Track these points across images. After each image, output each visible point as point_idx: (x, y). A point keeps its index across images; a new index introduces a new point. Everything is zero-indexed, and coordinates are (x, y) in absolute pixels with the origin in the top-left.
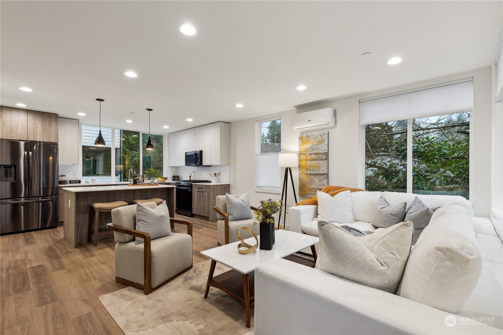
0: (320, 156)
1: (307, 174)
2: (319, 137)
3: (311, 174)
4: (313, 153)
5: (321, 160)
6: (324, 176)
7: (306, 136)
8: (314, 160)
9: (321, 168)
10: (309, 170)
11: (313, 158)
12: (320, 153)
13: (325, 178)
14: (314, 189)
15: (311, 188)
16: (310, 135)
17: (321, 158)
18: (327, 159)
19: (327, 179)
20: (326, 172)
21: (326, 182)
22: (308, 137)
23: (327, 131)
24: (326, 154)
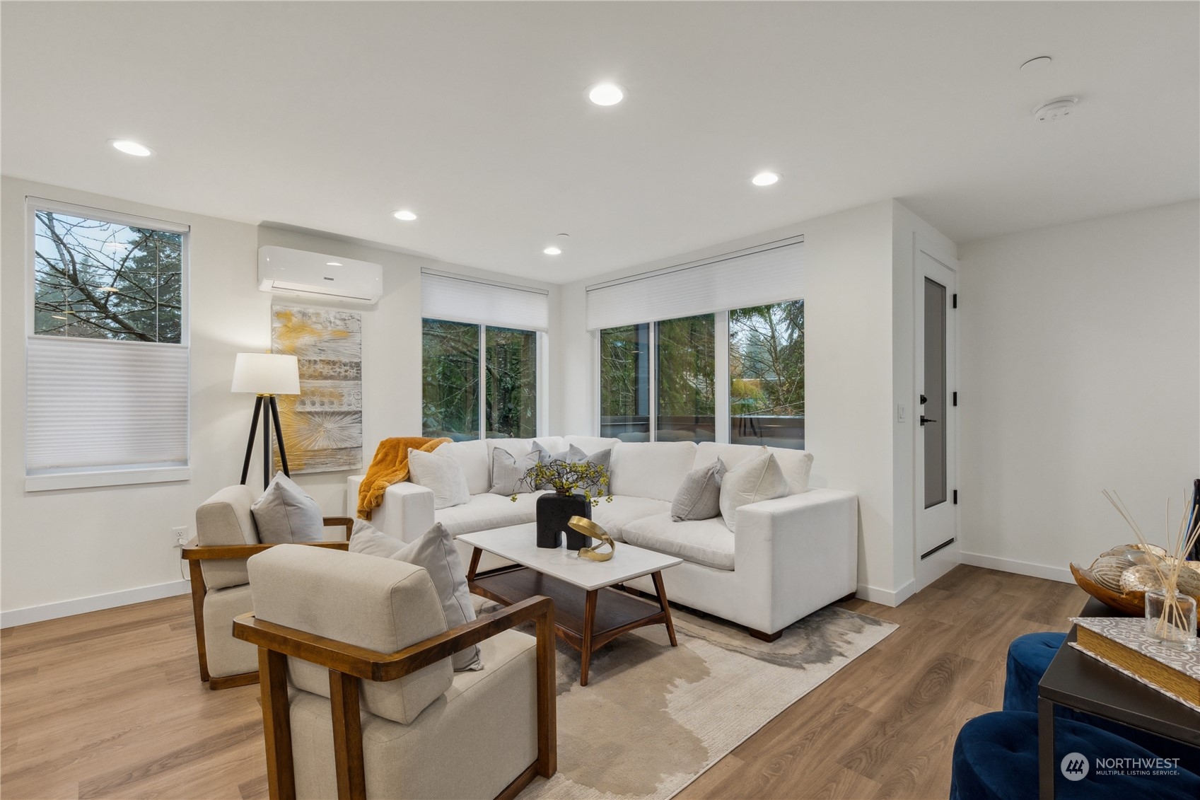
0: (342, 370)
1: (301, 412)
2: (338, 322)
3: (317, 413)
4: (321, 360)
5: (346, 378)
6: (354, 417)
7: (300, 312)
8: (326, 378)
9: (345, 399)
10: (308, 402)
11: (321, 372)
12: (340, 362)
13: (357, 423)
14: (326, 450)
15: (316, 448)
16: (313, 314)
17: (343, 374)
18: (358, 377)
19: (361, 423)
20: (359, 409)
21: (359, 432)
22: (304, 314)
23: (355, 313)
24: (358, 365)
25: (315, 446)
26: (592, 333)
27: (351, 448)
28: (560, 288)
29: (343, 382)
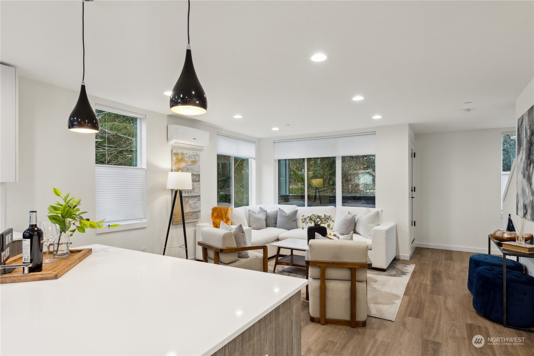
2: (193, 157)
5: (195, 181)
6: (198, 198)
7: (181, 153)
9: (195, 190)
10: (184, 192)
12: (193, 174)
14: (189, 212)
15: (186, 212)
16: (185, 153)
17: (194, 179)
18: (199, 181)
19: (200, 201)
20: (199, 195)
21: (200, 204)
22: (183, 154)
23: (198, 152)
24: (199, 175)
25: (186, 211)
26: (275, 160)
27: (197, 211)
28: (259, 140)
29: (195, 183)
